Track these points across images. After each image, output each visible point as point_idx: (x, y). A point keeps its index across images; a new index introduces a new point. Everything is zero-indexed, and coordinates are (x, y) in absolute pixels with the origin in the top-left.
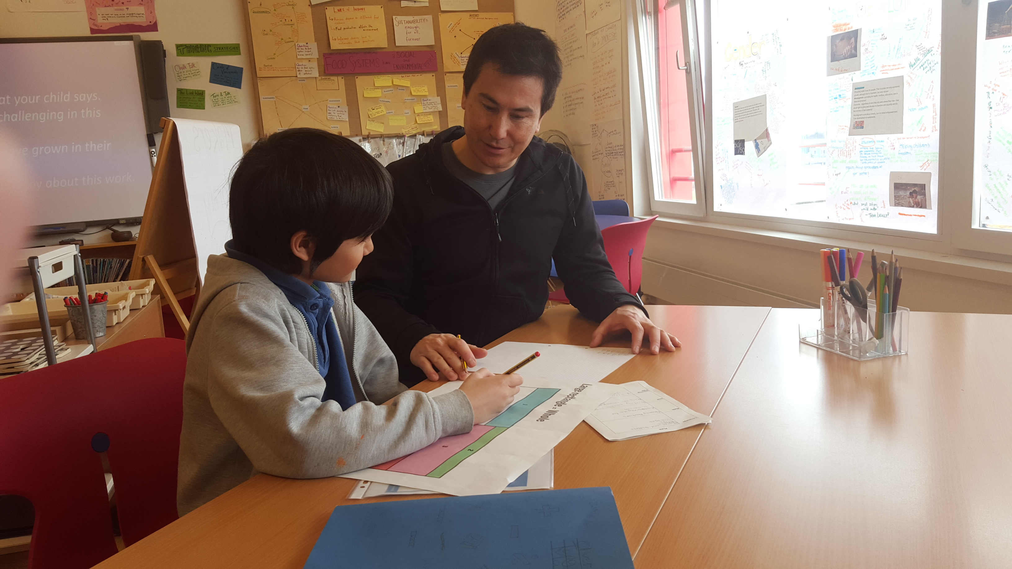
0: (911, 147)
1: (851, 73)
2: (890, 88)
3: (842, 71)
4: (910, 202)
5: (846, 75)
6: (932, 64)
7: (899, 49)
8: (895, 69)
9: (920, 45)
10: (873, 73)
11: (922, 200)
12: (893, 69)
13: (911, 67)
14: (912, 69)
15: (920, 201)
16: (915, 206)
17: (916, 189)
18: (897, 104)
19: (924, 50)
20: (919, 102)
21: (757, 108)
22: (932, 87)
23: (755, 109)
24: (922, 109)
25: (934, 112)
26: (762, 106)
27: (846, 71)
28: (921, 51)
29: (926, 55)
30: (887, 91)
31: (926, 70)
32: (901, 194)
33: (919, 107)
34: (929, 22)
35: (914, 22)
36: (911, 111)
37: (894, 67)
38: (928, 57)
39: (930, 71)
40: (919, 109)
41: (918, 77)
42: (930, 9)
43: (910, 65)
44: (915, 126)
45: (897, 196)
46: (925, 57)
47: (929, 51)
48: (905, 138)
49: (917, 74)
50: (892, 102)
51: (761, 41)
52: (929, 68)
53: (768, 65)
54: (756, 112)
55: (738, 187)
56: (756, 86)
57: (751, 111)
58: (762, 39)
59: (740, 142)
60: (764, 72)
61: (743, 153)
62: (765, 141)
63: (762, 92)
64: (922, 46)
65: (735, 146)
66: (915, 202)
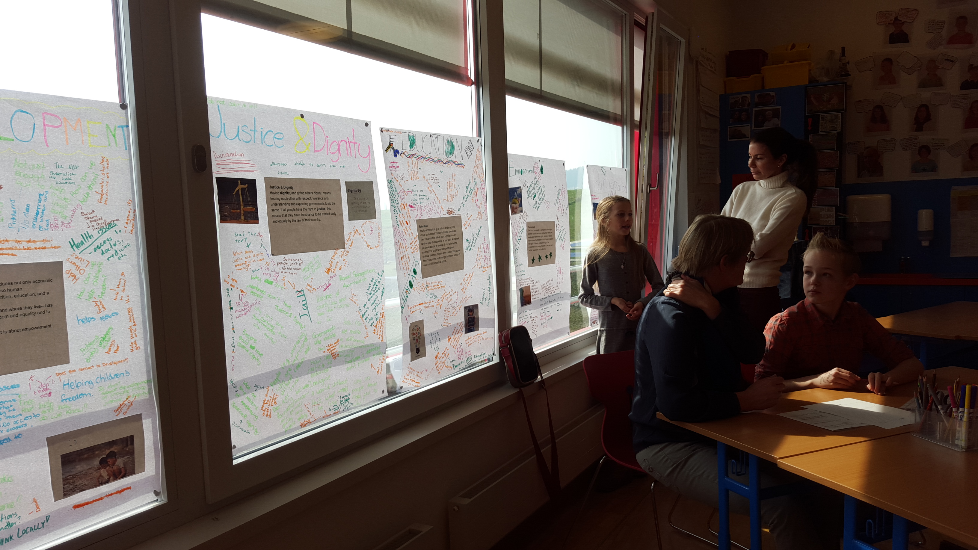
0: (90, 383)
2: (25, 283)
4: (101, 476)
6: (119, 247)
7: (40, 214)
8: (36, 249)
9: (90, 214)
11: (124, 464)
12: (29, 249)
13: (74, 247)
14: (77, 251)
15: (122, 466)
16: (112, 478)
17: (112, 449)
18: (48, 312)
19: (100, 222)
20: (101, 306)
22: (122, 281)
24: (107, 317)
25: (130, 321)
28: (94, 224)
29: (104, 230)
30: (19, 290)
31: (107, 255)
32: (79, 469)
33: (101, 315)
34: (106, 179)
35: (71, 171)
36: (83, 322)
37: (32, 245)
38: (110, 234)
39: (116, 257)
40: (101, 319)
41: (93, 265)
42: (105, 160)
43: (72, 244)
44: (95, 347)
45: (69, 477)
46: (103, 233)
47: (110, 225)
48: (74, 371)
49: (90, 260)
50: (33, 310)
52: (114, 252)
64: (94, 214)
66: (111, 471)
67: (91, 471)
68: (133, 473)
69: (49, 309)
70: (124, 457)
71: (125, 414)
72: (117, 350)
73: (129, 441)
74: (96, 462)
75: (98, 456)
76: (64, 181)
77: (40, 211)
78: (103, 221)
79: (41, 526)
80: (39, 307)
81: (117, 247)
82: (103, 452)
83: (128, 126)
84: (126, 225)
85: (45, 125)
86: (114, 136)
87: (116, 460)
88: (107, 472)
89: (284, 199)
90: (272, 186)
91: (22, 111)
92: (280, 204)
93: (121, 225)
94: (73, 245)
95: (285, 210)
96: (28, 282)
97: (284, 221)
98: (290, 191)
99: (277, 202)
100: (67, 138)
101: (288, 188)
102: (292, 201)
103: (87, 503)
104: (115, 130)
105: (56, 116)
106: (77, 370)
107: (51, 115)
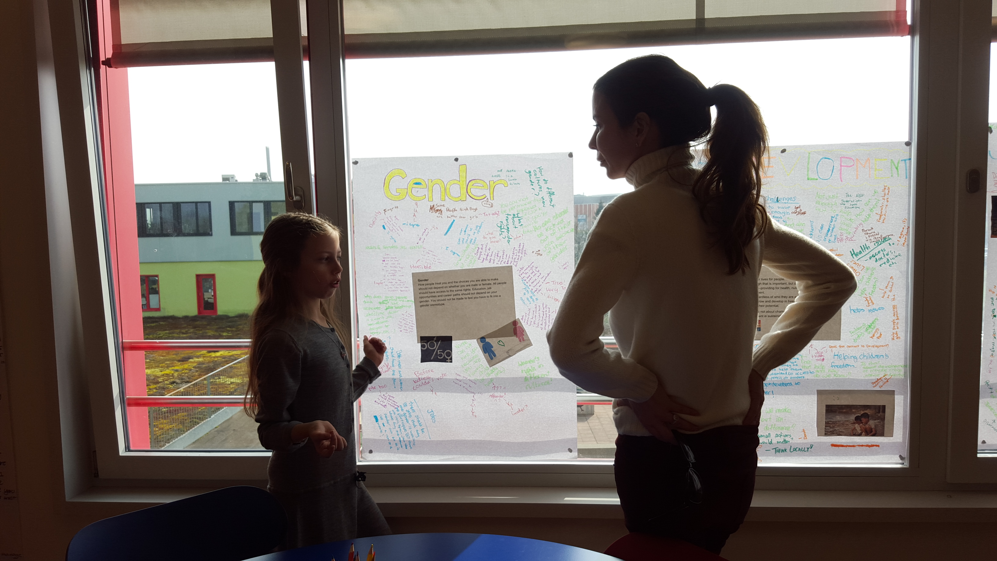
0: (855, 357)
4: (854, 429)
6: (891, 256)
7: (831, 231)
9: (869, 230)
11: (875, 426)
13: (854, 255)
14: (856, 258)
15: (873, 427)
16: (863, 433)
17: (866, 411)
19: (876, 236)
20: (870, 301)
21: (486, 287)
22: (891, 283)
23: (478, 287)
24: (874, 310)
25: (894, 316)
26: (498, 283)
28: (872, 238)
29: (880, 243)
31: (879, 263)
32: (838, 419)
33: (869, 308)
34: (886, 203)
35: (858, 199)
36: (854, 311)
38: (884, 246)
39: (888, 264)
40: (869, 311)
41: (867, 269)
42: (887, 188)
43: (853, 253)
44: (862, 331)
45: (830, 422)
46: (878, 245)
47: (885, 239)
48: (843, 347)
49: (864, 266)
51: (495, 179)
52: (886, 260)
53: (516, 220)
54: (485, 293)
55: (433, 417)
56: (480, 250)
57: (466, 290)
58: (499, 176)
59: (435, 339)
60: (502, 230)
61: (446, 357)
62: (511, 341)
63: (496, 261)
64: (873, 231)
65: (422, 346)
66: (864, 428)
67: (847, 423)
68: (882, 435)
70: (875, 420)
71: (881, 387)
72: (880, 336)
73: (881, 409)
74: (852, 418)
75: (854, 413)
76: (851, 206)
77: (831, 229)
78: (880, 236)
79: (806, 449)
81: (889, 256)
82: (858, 411)
83: (910, 159)
84: (899, 239)
85: (841, 166)
86: (897, 169)
87: (868, 421)
88: (861, 428)
91: (826, 158)
93: (894, 239)
100: (857, 175)
103: (842, 446)
104: (898, 163)
105: (850, 158)
106: (846, 346)
107: (847, 158)
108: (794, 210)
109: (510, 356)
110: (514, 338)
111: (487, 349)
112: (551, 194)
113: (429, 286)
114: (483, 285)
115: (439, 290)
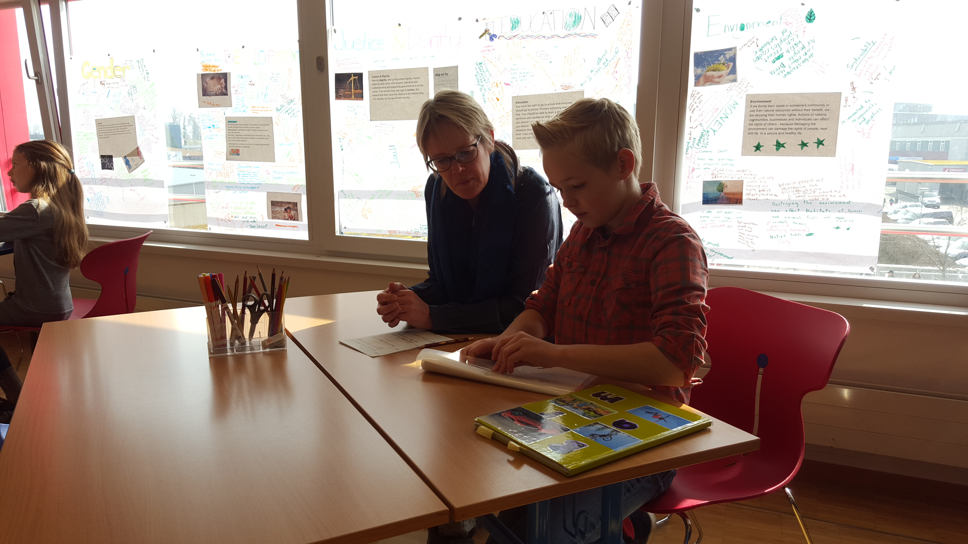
0: (283, 173)
1: (223, 108)
2: (261, 125)
3: (214, 105)
4: (285, 216)
5: (218, 109)
7: (266, 96)
8: (264, 111)
10: (244, 111)
11: (294, 214)
12: (262, 111)
14: (279, 112)
15: (293, 215)
16: (289, 219)
17: (289, 206)
19: (287, 99)
20: (287, 139)
21: (125, 127)
22: (296, 128)
23: (122, 128)
24: (289, 144)
25: (299, 148)
26: (130, 126)
27: (218, 106)
28: (285, 100)
29: (289, 103)
30: (259, 128)
31: (290, 115)
32: (277, 209)
33: (287, 143)
34: (290, 78)
35: (277, 76)
36: (280, 145)
37: (263, 109)
38: (291, 105)
39: (294, 116)
41: (285, 119)
42: (290, 69)
44: (284, 157)
45: (273, 211)
46: (288, 105)
47: (291, 101)
49: (283, 117)
50: (263, 137)
51: (125, 65)
52: (293, 114)
53: (135, 88)
54: (125, 131)
55: (108, 200)
56: (121, 106)
57: (117, 129)
58: (126, 64)
59: (106, 157)
60: (130, 95)
61: (111, 168)
62: (136, 158)
63: (128, 113)
64: (285, 96)
65: (102, 160)
67: (281, 212)
68: (298, 220)
69: (269, 137)
70: (294, 211)
71: (296, 191)
72: (293, 161)
73: (295, 204)
74: (283, 209)
75: (284, 206)
76: (275, 81)
77: (266, 94)
78: (289, 99)
79: (264, 227)
80: (265, 136)
81: (294, 111)
84: (298, 101)
85: (269, 56)
86: (294, 57)
87: (291, 211)
88: (288, 215)
89: (382, 84)
90: (374, 76)
91: (262, 51)
92: (378, 88)
93: (296, 101)
94: (278, 110)
95: (382, 91)
96: (262, 125)
97: (381, 99)
98: (387, 78)
99: (377, 86)
101: (385, 77)
102: (388, 85)
103: (280, 225)
104: (295, 54)
105: (273, 51)
106: (278, 166)
107: (271, 51)
108: (249, 83)
109: (137, 167)
110: (138, 157)
111: (127, 163)
112: (148, 74)
113: (102, 127)
114: (124, 126)
115: (107, 129)
